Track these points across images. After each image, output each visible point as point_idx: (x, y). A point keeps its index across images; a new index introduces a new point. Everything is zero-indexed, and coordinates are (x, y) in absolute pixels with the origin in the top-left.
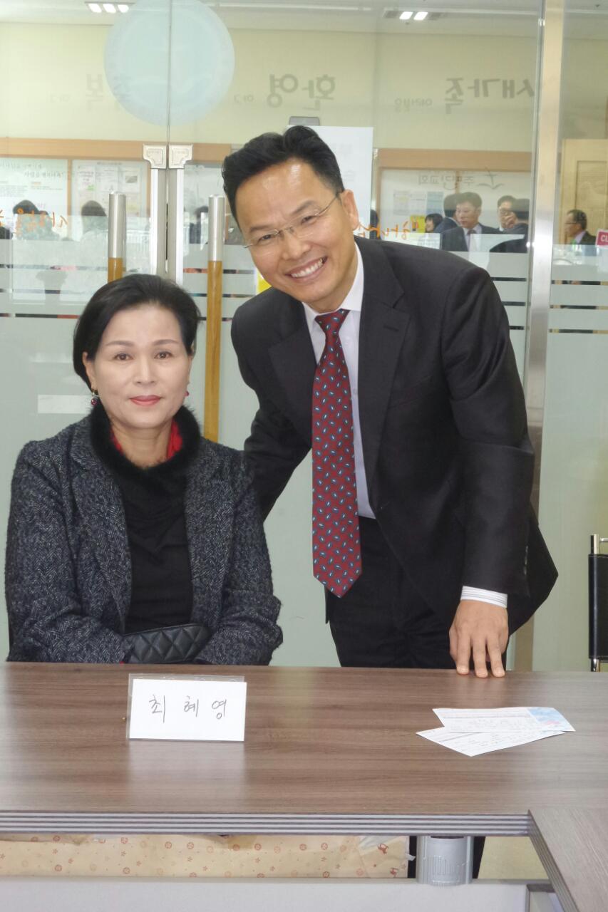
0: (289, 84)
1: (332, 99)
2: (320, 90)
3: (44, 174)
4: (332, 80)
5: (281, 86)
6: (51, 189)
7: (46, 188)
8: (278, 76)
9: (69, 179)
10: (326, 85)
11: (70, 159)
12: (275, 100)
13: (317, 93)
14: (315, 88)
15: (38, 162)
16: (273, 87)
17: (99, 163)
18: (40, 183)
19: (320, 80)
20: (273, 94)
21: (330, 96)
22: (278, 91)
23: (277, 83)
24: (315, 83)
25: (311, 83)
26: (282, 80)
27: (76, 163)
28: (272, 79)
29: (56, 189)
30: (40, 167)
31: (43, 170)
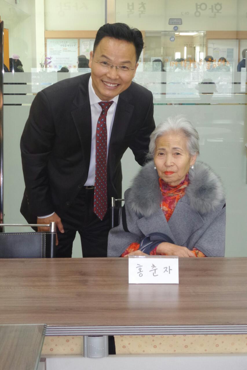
0: (203, 7)
1: (221, 13)
2: (216, 9)
3: (68, 45)
4: (220, 5)
5: (200, 8)
6: (71, 51)
7: (69, 51)
8: (199, 4)
9: (79, 47)
10: (218, 7)
11: (79, 39)
12: (198, 14)
13: (215, 10)
14: (214, 8)
15: (66, 40)
16: (197, 8)
17: (90, 40)
18: (66, 49)
19: (216, 5)
20: (197, 11)
21: (220, 11)
22: (199, 10)
23: (199, 7)
24: (214, 6)
25: (212, 6)
26: (200, 6)
27: (81, 40)
28: (197, 5)
29: (73, 51)
30: (67, 42)
31: (68, 44)
